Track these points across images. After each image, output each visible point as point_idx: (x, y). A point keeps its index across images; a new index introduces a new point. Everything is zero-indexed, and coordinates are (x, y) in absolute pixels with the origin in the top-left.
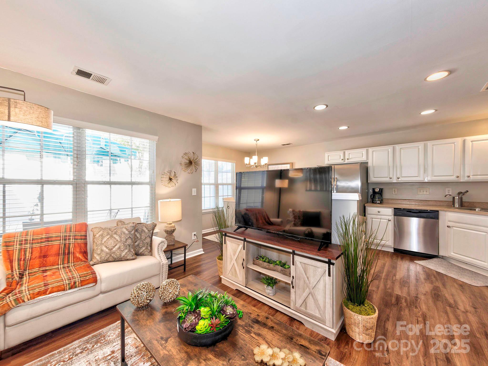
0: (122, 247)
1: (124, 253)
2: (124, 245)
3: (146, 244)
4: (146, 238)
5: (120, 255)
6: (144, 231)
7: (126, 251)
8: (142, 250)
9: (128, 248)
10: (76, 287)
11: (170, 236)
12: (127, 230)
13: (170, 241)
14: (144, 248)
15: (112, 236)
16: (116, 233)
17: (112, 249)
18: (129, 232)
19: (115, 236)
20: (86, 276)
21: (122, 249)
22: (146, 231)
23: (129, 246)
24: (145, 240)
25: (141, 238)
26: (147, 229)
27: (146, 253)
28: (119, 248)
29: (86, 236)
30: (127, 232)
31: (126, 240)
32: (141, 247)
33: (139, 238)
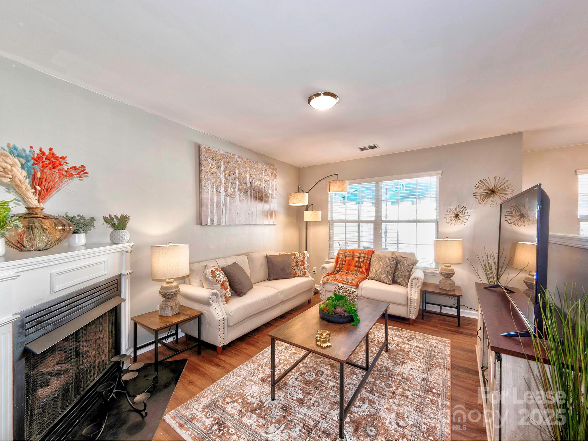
0: (383, 272)
1: (383, 277)
2: (384, 271)
3: (404, 276)
4: (404, 271)
5: (381, 277)
6: (404, 265)
7: (385, 276)
8: (400, 280)
9: (386, 274)
10: (347, 285)
11: (446, 280)
12: (389, 259)
13: (445, 286)
14: (401, 279)
15: (379, 262)
16: (381, 261)
17: (377, 271)
18: (390, 261)
19: (380, 262)
20: (354, 281)
21: (382, 274)
22: (406, 265)
23: (388, 272)
24: (403, 272)
25: (401, 270)
26: (407, 263)
27: (403, 284)
28: (381, 272)
29: (370, 259)
30: (388, 261)
31: (387, 267)
32: (399, 277)
33: (400, 269)
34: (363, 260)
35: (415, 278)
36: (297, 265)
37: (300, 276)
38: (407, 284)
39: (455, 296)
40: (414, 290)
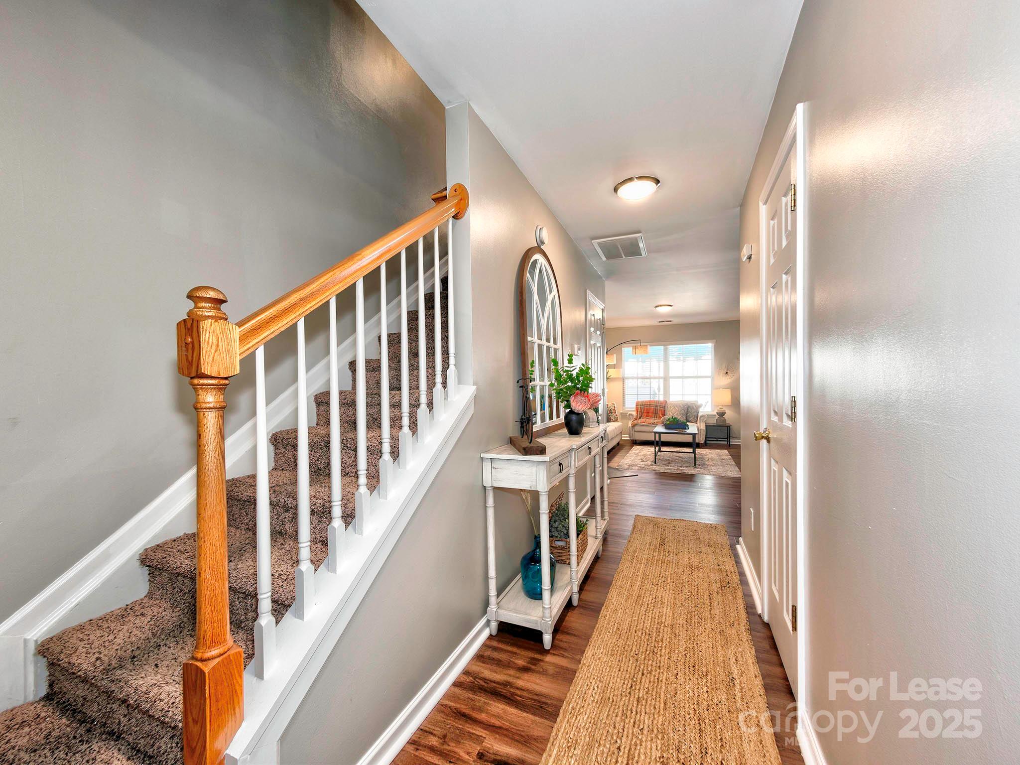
34: (659, 408)
35: (701, 417)
36: (611, 413)
37: (614, 421)
38: (697, 421)
39: (726, 426)
40: (702, 424)
